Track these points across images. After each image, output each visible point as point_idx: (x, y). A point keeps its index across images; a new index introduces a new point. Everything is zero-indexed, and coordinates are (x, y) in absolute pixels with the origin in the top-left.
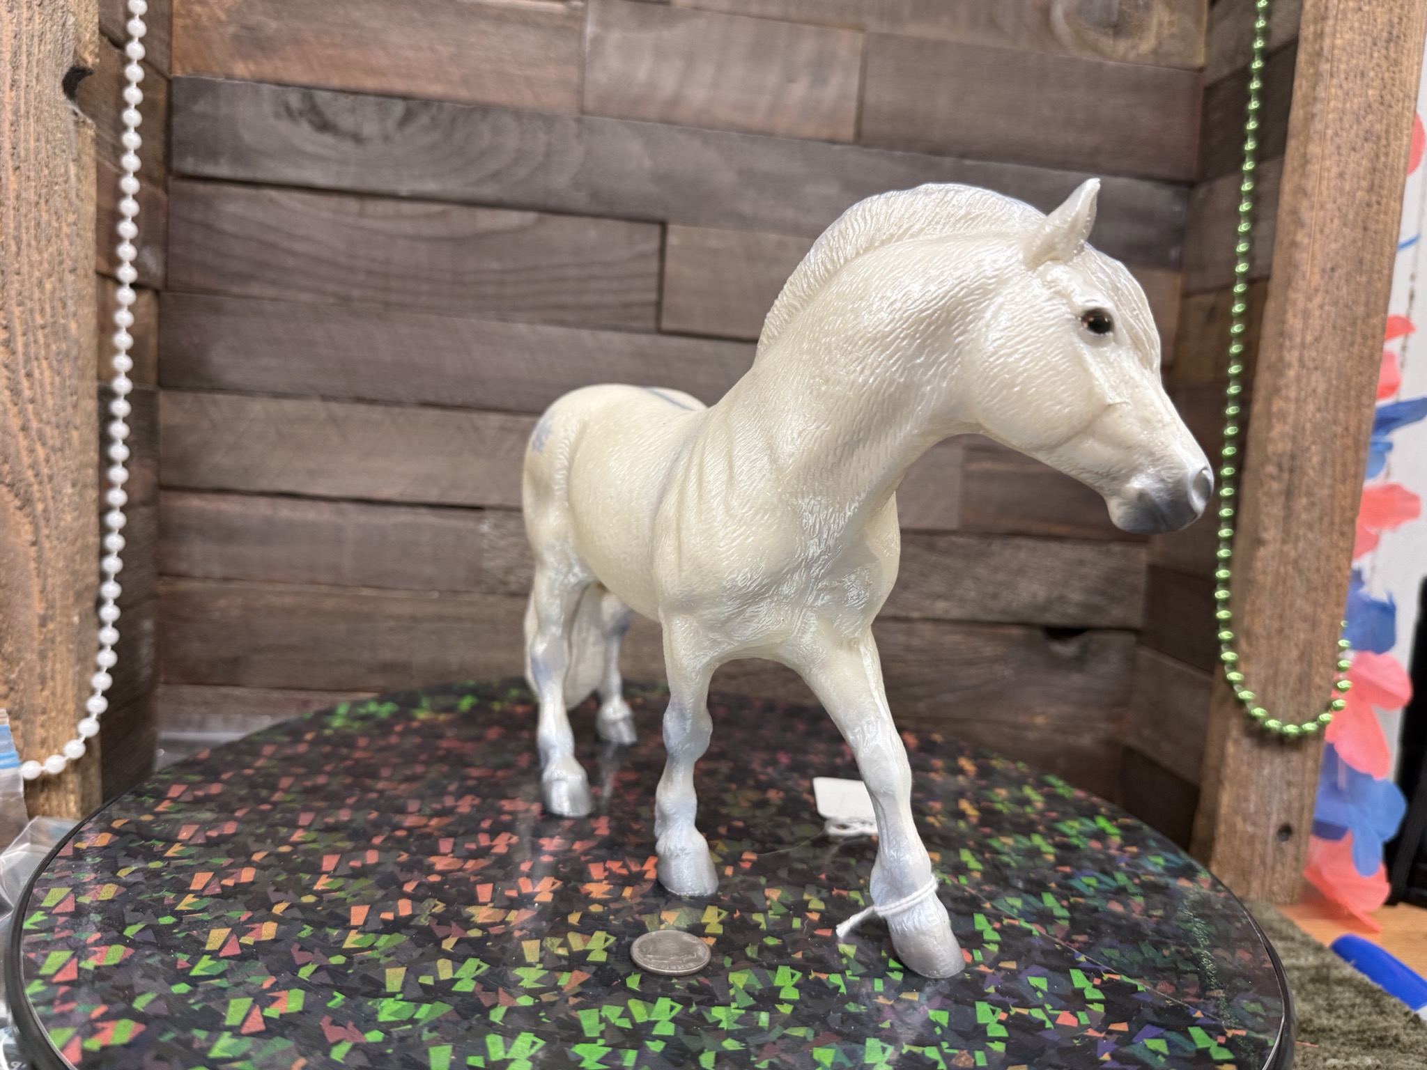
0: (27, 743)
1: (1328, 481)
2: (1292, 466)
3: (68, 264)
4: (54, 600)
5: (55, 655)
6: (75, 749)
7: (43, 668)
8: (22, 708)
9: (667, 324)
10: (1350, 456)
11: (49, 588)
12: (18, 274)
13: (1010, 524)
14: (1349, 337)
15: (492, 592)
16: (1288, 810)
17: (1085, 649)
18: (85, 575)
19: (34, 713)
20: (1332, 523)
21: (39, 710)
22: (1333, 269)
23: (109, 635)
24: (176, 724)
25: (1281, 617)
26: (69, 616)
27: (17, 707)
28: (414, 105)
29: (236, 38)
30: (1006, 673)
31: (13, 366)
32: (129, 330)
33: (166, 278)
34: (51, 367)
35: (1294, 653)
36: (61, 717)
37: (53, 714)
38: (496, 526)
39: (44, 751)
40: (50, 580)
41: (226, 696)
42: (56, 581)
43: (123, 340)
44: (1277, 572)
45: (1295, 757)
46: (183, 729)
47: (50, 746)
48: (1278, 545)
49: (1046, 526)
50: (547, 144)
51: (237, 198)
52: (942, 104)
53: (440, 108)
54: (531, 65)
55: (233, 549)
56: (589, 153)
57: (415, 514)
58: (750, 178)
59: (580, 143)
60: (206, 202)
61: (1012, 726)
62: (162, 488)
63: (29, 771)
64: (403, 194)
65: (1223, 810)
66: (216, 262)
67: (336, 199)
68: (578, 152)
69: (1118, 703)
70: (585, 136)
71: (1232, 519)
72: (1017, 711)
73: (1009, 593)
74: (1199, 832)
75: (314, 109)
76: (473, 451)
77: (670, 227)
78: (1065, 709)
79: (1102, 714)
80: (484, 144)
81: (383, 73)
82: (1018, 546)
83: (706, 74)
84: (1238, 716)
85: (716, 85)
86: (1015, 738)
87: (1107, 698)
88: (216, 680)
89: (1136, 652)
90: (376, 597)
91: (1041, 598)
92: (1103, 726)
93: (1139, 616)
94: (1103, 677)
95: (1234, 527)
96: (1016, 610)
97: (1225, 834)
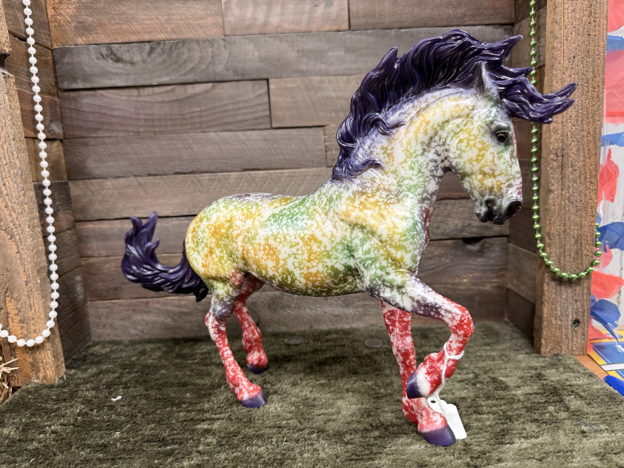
0: (28, 332)
1: (582, 158)
2: (562, 154)
3: (12, 137)
4: (29, 274)
5: (33, 296)
6: (46, 333)
7: (29, 302)
8: (24, 319)
9: (275, 125)
10: (591, 145)
11: (26, 270)
14: (585, 88)
16: (577, 313)
17: (483, 246)
18: (40, 263)
19: (29, 320)
20: (586, 178)
21: (31, 319)
22: (574, 57)
23: (55, 286)
25: (564, 225)
26: (36, 280)
27: (22, 318)
28: (153, 44)
29: (76, 27)
30: (448, 261)
32: (46, 160)
33: (64, 134)
35: (573, 241)
36: (40, 321)
37: (36, 320)
39: (35, 335)
40: (26, 267)
41: (114, 303)
42: (29, 266)
43: (44, 164)
44: (560, 205)
45: (578, 288)
47: (37, 332)
48: (560, 191)
49: (459, 194)
50: (212, 52)
51: (87, 96)
52: (387, 6)
53: (164, 44)
54: (201, 18)
55: (108, 244)
56: (230, 53)
57: (179, 220)
58: (303, 53)
59: (226, 50)
60: (75, 99)
61: (452, 284)
62: (76, 221)
63: (30, 343)
64: (155, 84)
65: (545, 316)
66: (83, 124)
67: (127, 90)
68: (226, 54)
69: (501, 270)
70: (228, 46)
71: (538, 182)
72: (455, 277)
73: (445, 225)
74: (536, 326)
75: (112, 52)
76: (200, 191)
77: (270, 80)
78: (476, 275)
79: (495, 275)
80: (185, 57)
81: (139, 33)
82: (447, 204)
83: (277, 9)
84: (548, 272)
85: (282, 14)
86: (455, 290)
87: (496, 268)
88: (110, 298)
89: (507, 245)
90: (169, 257)
91: (460, 226)
92: (495, 280)
93: (508, 229)
94: (493, 258)
95: (539, 185)
96: (449, 233)
97: (547, 326)
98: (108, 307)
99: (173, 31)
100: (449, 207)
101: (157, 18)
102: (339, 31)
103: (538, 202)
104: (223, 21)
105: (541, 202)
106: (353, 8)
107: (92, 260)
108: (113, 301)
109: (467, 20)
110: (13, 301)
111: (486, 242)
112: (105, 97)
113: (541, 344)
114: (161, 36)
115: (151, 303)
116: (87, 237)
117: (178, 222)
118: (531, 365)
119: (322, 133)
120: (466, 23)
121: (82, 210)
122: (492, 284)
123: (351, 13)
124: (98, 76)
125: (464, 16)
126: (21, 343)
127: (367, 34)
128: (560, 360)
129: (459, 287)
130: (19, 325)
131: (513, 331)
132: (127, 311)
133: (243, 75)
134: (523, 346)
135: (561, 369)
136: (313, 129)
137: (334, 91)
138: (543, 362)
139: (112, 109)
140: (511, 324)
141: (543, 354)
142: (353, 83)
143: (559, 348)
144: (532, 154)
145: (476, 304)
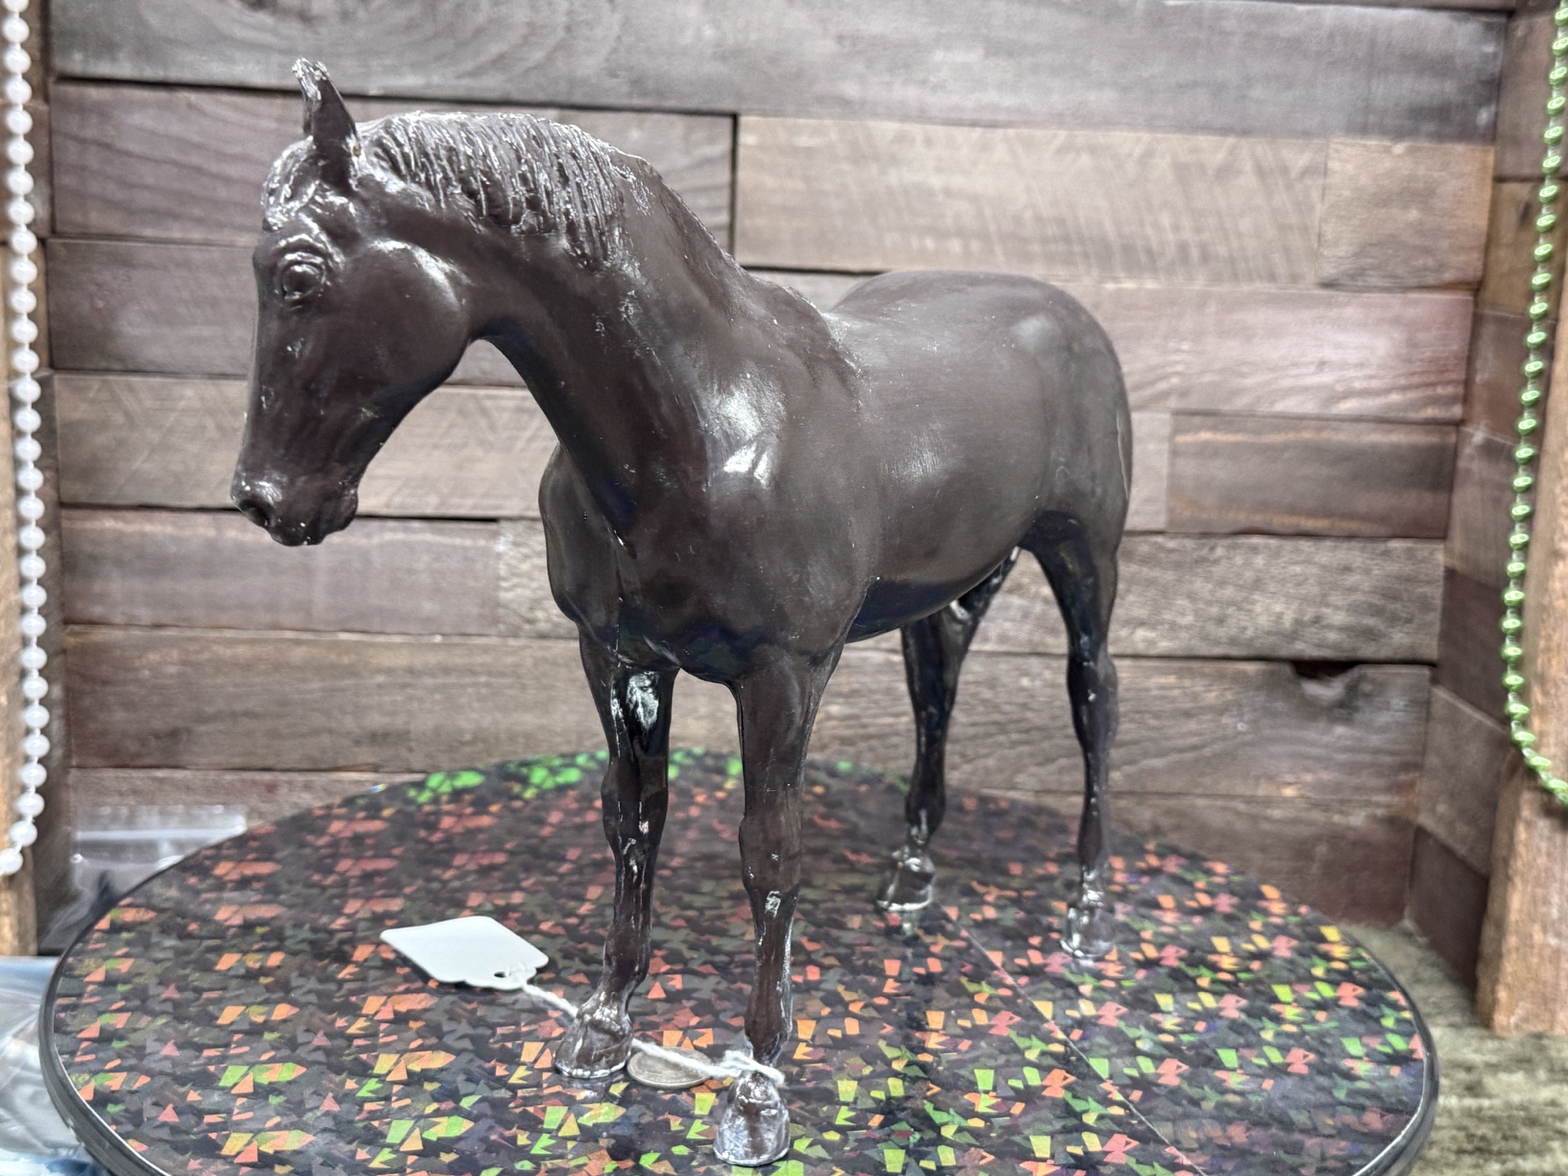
6: (10, 861)
13: (1243, 519)
15: (515, 633)
17: (1352, 689)
24: (94, 821)
30: (1241, 727)
33: (53, 219)
38: (516, 544)
41: (161, 781)
43: (25, 330)
46: (105, 828)
49: (1293, 520)
50: (570, 13)
51: (144, 105)
55: (165, 585)
56: (626, 24)
57: (406, 530)
58: (855, 46)
59: (613, 10)
60: (102, 112)
61: (1250, 800)
62: (62, 505)
64: (373, 92)
65: (1513, 916)
66: (120, 195)
67: (279, 102)
68: (610, 24)
69: (1405, 767)
71: (1528, 519)
72: (1257, 779)
73: (1242, 616)
74: (1487, 948)
76: (482, 443)
77: (743, 120)
78: (1326, 776)
79: (1381, 782)
80: (481, 18)
82: (1255, 549)
84: (1529, 788)
86: (1254, 818)
87: (1388, 759)
88: (147, 761)
89: (1430, 692)
90: (357, 643)
91: (1287, 622)
92: (1382, 798)
93: (1435, 643)
94: (1382, 730)
95: (1530, 530)
96: (1252, 640)
97: (1517, 950)
98: (135, 792)
100: (1259, 561)
103: (1521, 578)
105: (1532, 582)
107: (100, 635)
108: (160, 774)
111: (1362, 678)
112: (203, 113)
113: (1495, 1002)
115: (283, 791)
116: (94, 558)
117: (400, 536)
118: (1460, 1057)
121: (89, 471)
122: (1370, 810)
124: (187, 45)
128: (1542, 1049)
129: (1269, 812)
131: (1421, 961)
133: (660, 93)
134: (1448, 1005)
135: (1542, 1074)
137: (939, 170)
138: (1494, 1052)
139: (222, 156)
140: (1422, 940)
141: (1499, 1032)
142: (1001, 153)
143: (1547, 1016)
144: (1517, 437)
145: (1315, 869)
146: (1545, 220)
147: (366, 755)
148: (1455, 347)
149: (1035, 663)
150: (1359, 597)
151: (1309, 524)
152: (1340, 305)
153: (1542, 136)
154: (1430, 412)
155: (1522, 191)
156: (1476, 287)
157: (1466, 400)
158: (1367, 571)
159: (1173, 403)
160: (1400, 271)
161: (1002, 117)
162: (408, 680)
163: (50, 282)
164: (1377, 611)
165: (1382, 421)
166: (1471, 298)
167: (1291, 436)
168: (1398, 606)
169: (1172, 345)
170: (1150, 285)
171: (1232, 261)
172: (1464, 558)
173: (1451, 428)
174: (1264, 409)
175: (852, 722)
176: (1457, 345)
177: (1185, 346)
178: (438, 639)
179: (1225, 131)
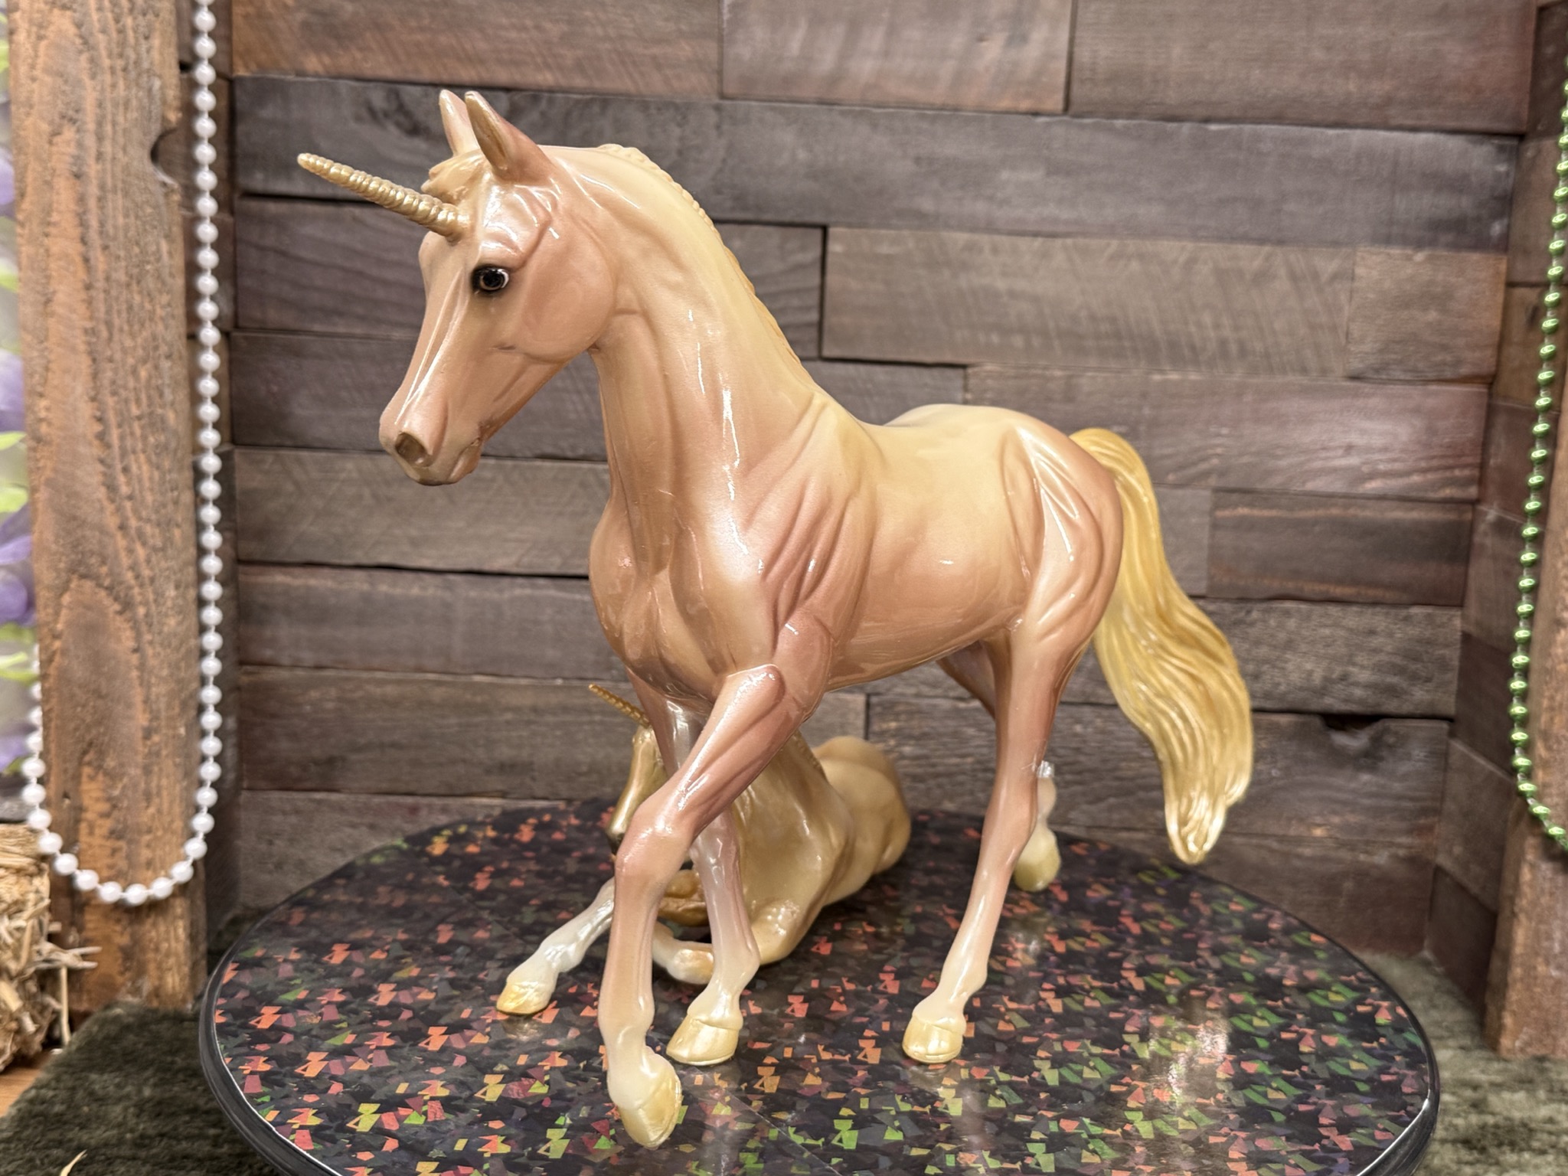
0: (132, 865)
4: (159, 711)
5: (161, 770)
6: (183, 872)
7: (147, 783)
8: (126, 827)
9: (830, 351)
11: (153, 697)
12: (111, 360)
13: (1275, 586)
17: (1376, 741)
18: (187, 682)
19: (140, 832)
21: (145, 828)
23: (211, 745)
26: (175, 728)
27: (120, 826)
28: (519, 99)
30: (1274, 773)
31: (109, 461)
33: (236, 315)
34: (149, 461)
36: (168, 836)
37: (160, 833)
39: (150, 873)
40: (154, 690)
42: (159, 690)
47: (156, 867)
49: (1323, 588)
50: (682, 139)
51: (315, 218)
52: (1178, 55)
53: (551, 101)
54: (659, 41)
55: (326, 632)
56: (730, 148)
57: (533, 586)
58: (930, 166)
59: (720, 134)
60: (280, 224)
61: (1282, 839)
62: (239, 562)
63: (136, 895)
65: (1518, 950)
66: (294, 295)
68: (718, 147)
69: (1424, 812)
70: (725, 127)
71: (1533, 590)
72: (1289, 819)
73: (1276, 672)
74: (1494, 977)
75: (401, 108)
77: (832, 231)
78: (1352, 819)
79: (1404, 825)
81: (482, 62)
82: (1287, 613)
83: (874, 39)
84: (1534, 835)
85: (886, 54)
86: (1286, 855)
87: (1409, 804)
88: (308, 785)
89: (1448, 745)
90: (491, 684)
91: (1317, 678)
92: (1404, 840)
93: (1452, 700)
94: (1404, 777)
95: (1534, 601)
96: (1285, 694)
97: (1522, 980)
98: (297, 812)
99: (579, 67)
100: (1292, 623)
101: (538, 27)
102: (1036, 114)
103: (1527, 644)
104: (721, 56)
105: (1536, 647)
106: (1083, 55)
107: (270, 675)
108: (318, 796)
109: (1395, 114)
110: (100, 777)
111: (1386, 730)
112: (365, 225)
113: (1501, 1028)
114: (546, 78)
115: (424, 813)
116: (265, 607)
117: (528, 591)
118: (1467, 1076)
119: (959, 383)
120: (1394, 122)
121: (262, 533)
122: (1393, 850)
123: (1076, 66)
125: (1389, 101)
126: (110, 892)
127: (1112, 130)
128: (1543, 1071)
129: (1300, 850)
130: (109, 843)
131: (1437, 988)
132: (353, 826)
133: (759, 209)
134: (1457, 1029)
135: (1542, 1094)
136: (936, 372)
137: (1004, 274)
138: (1499, 1072)
139: (381, 262)
140: (1439, 969)
141: (1504, 1054)
142: (1059, 259)
143: (1548, 1041)
144: (1526, 516)
145: (1342, 903)
146: (1548, 323)
147: (496, 783)
148: (1471, 435)
149: (1087, 712)
150: (1383, 657)
151: (1338, 591)
152: (1368, 396)
153: (1547, 247)
154: (1448, 492)
155: (1530, 295)
156: (1490, 381)
157: (1481, 482)
158: (1391, 635)
159: (1213, 481)
160: (1421, 365)
161: (1061, 228)
162: (532, 717)
163: (233, 370)
164: (1401, 671)
165: (1404, 499)
166: (1484, 390)
167: (1321, 512)
168: (1419, 666)
169: (1213, 429)
170: (1193, 376)
171: (1267, 355)
172: (1478, 624)
173: (1469, 507)
174: (1297, 487)
175: (923, 762)
176: (1472, 431)
177: (1225, 431)
178: (559, 682)
179: (1261, 241)
